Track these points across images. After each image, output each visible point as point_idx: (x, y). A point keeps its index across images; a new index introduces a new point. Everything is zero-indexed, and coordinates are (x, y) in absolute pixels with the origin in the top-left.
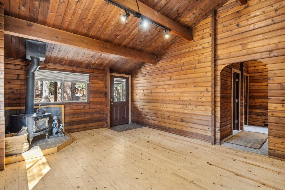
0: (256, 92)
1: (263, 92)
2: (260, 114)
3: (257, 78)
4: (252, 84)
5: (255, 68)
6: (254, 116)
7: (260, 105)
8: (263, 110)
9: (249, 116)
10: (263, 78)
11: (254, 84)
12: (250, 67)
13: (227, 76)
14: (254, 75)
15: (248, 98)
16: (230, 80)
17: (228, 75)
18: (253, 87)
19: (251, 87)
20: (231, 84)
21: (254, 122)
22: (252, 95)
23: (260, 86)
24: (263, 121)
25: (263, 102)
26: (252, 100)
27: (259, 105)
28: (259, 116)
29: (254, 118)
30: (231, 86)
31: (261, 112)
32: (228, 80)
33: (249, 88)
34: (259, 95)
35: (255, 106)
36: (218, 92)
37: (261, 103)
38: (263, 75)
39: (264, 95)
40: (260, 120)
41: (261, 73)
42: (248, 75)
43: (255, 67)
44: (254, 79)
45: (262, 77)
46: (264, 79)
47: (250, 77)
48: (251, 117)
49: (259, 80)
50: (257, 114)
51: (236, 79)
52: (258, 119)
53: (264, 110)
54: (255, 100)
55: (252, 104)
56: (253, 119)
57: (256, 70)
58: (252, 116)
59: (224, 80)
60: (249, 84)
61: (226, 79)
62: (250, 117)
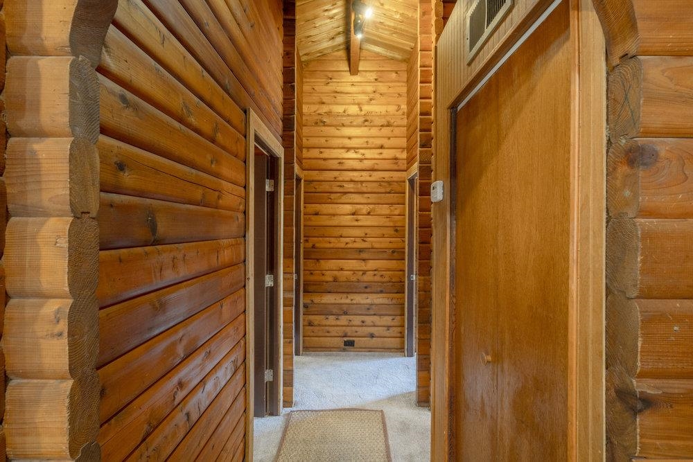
0: (323, 236)
1: (341, 237)
2: (334, 311)
3: (326, 187)
4: (313, 207)
5: (321, 152)
6: (316, 319)
7: (335, 280)
8: (341, 295)
9: (304, 320)
10: (341, 190)
11: (317, 207)
12: (308, 148)
13: (213, 141)
14: (317, 178)
15: (302, 256)
16: (240, 178)
17: (219, 137)
18: (314, 218)
19: (310, 219)
20: (246, 198)
21: (317, 338)
22: (314, 247)
23: (334, 215)
24: (340, 331)
25: (342, 269)
26: (311, 264)
27: (331, 279)
28: (330, 317)
29: (319, 325)
30: (245, 213)
31: (337, 302)
32: (226, 171)
33: (305, 219)
34: (331, 245)
35: (320, 283)
36: (51, 307)
37: (336, 272)
38: (341, 179)
39: (343, 245)
40: (334, 331)
41: (336, 174)
42: (303, 174)
43: (322, 150)
44: (318, 190)
45: (341, 186)
46: (346, 193)
47: (308, 182)
48: (310, 324)
49: (333, 196)
50: (325, 311)
51: (267, 181)
52: (329, 326)
53: (345, 295)
54: (322, 261)
55: (312, 278)
56: (316, 329)
57: (325, 159)
58: (311, 318)
59: (192, 165)
60: (305, 207)
61: (205, 160)
62: (306, 323)
